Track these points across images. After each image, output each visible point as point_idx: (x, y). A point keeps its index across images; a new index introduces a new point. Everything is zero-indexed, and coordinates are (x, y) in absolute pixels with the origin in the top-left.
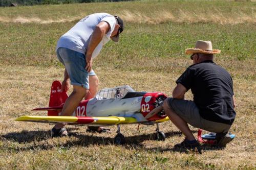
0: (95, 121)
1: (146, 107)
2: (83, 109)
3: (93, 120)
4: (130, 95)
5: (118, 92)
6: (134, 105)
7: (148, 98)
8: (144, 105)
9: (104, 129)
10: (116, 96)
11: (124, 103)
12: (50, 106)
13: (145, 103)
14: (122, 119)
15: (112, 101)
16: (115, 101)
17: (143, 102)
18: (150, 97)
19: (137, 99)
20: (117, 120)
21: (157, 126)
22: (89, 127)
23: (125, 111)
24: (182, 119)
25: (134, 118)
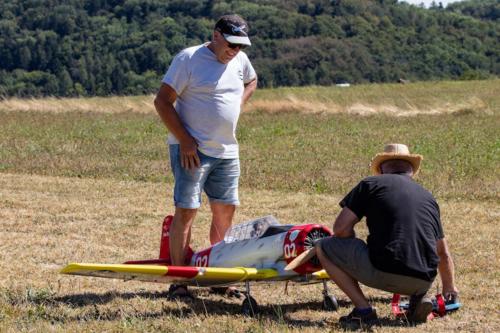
0: (201, 274)
1: (291, 250)
2: (205, 260)
3: (197, 272)
4: (272, 231)
5: (255, 226)
6: (273, 248)
7: (295, 233)
8: (287, 246)
9: (236, 291)
10: (252, 234)
11: (261, 246)
12: (161, 256)
13: (290, 243)
14: (253, 271)
15: (245, 244)
16: (250, 243)
17: (287, 241)
18: (298, 231)
19: (279, 238)
20: (243, 272)
21: (325, 286)
22: (213, 288)
23: (262, 259)
24: (347, 273)
25: (275, 269)
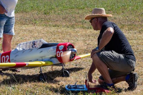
1: (60, 54)
2: (7, 57)
3: (26, 64)
4: (44, 46)
7: (61, 47)
8: (58, 52)
11: (42, 51)
13: (60, 51)
14: (44, 63)
15: (31, 51)
16: (33, 50)
18: (63, 46)
20: (41, 63)
23: (42, 57)
25: (51, 61)
